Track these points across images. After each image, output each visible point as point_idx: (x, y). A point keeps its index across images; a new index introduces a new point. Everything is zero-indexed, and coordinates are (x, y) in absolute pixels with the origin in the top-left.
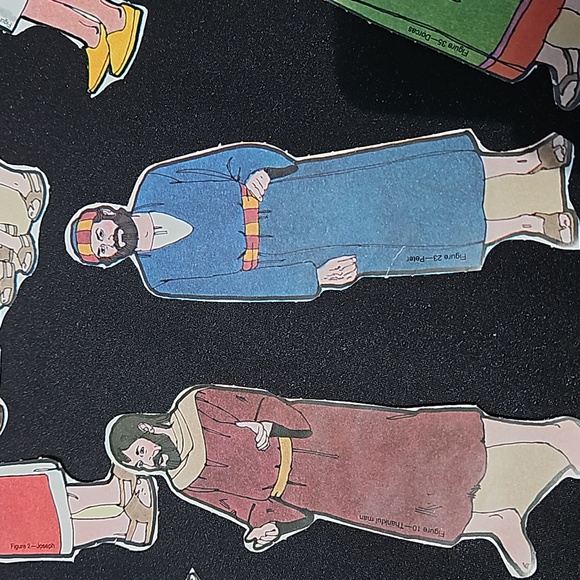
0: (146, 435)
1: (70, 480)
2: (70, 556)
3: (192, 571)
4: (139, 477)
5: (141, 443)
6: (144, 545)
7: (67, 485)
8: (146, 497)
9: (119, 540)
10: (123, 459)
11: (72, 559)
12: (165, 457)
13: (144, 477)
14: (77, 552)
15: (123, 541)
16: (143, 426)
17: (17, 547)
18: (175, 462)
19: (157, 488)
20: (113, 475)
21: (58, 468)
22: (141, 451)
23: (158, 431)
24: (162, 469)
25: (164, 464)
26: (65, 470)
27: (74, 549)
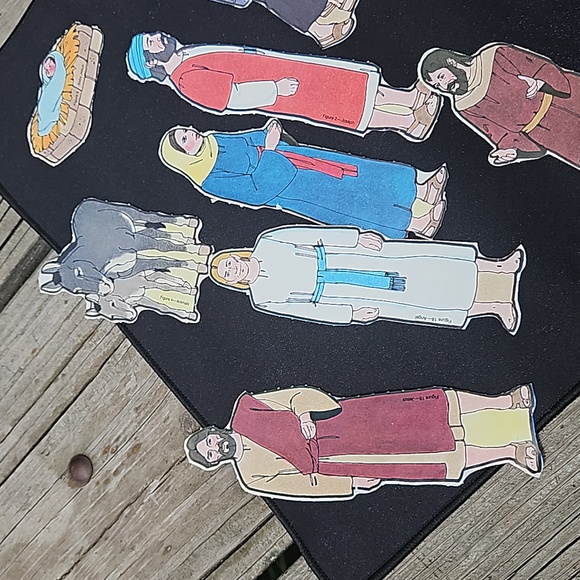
0: (450, 67)
1: (383, 82)
2: (363, 132)
3: (445, 165)
4: (433, 93)
5: (444, 71)
6: (418, 139)
7: (380, 84)
8: (433, 108)
9: (402, 131)
10: (427, 78)
11: (363, 135)
12: (457, 86)
13: (437, 95)
14: (368, 131)
15: (405, 132)
16: (449, 60)
17: (327, 117)
18: (462, 91)
19: (442, 105)
20: (415, 87)
21: (378, 72)
22: (443, 77)
23: (460, 66)
24: (452, 93)
25: (454, 90)
26: (383, 75)
27: (368, 128)
